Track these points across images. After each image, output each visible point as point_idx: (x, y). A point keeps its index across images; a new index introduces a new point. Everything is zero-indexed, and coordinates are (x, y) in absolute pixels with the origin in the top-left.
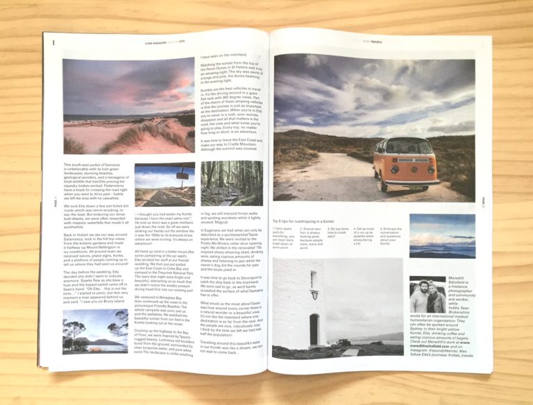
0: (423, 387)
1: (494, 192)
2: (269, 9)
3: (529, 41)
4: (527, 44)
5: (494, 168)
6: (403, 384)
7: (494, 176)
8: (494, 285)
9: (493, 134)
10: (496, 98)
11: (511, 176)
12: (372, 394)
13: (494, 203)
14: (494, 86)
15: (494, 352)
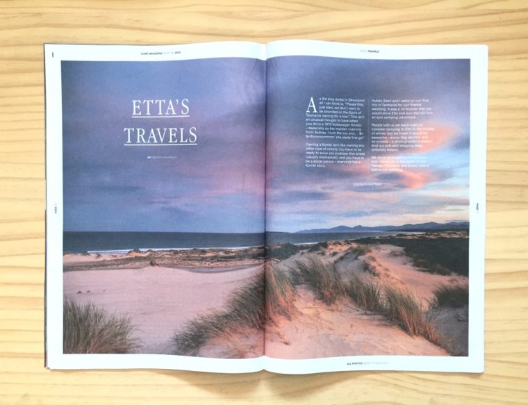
0: (415, 387)
1: (487, 201)
2: (269, 19)
3: (525, 53)
4: (523, 56)
5: (487, 177)
6: (396, 385)
7: (487, 185)
8: (486, 291)
9: (488, 144)
10: (491, 109)
11: (504, 186)
12: (365, 393)
13: (487, 212)
14: (489, 97)
15: (485, 355)
